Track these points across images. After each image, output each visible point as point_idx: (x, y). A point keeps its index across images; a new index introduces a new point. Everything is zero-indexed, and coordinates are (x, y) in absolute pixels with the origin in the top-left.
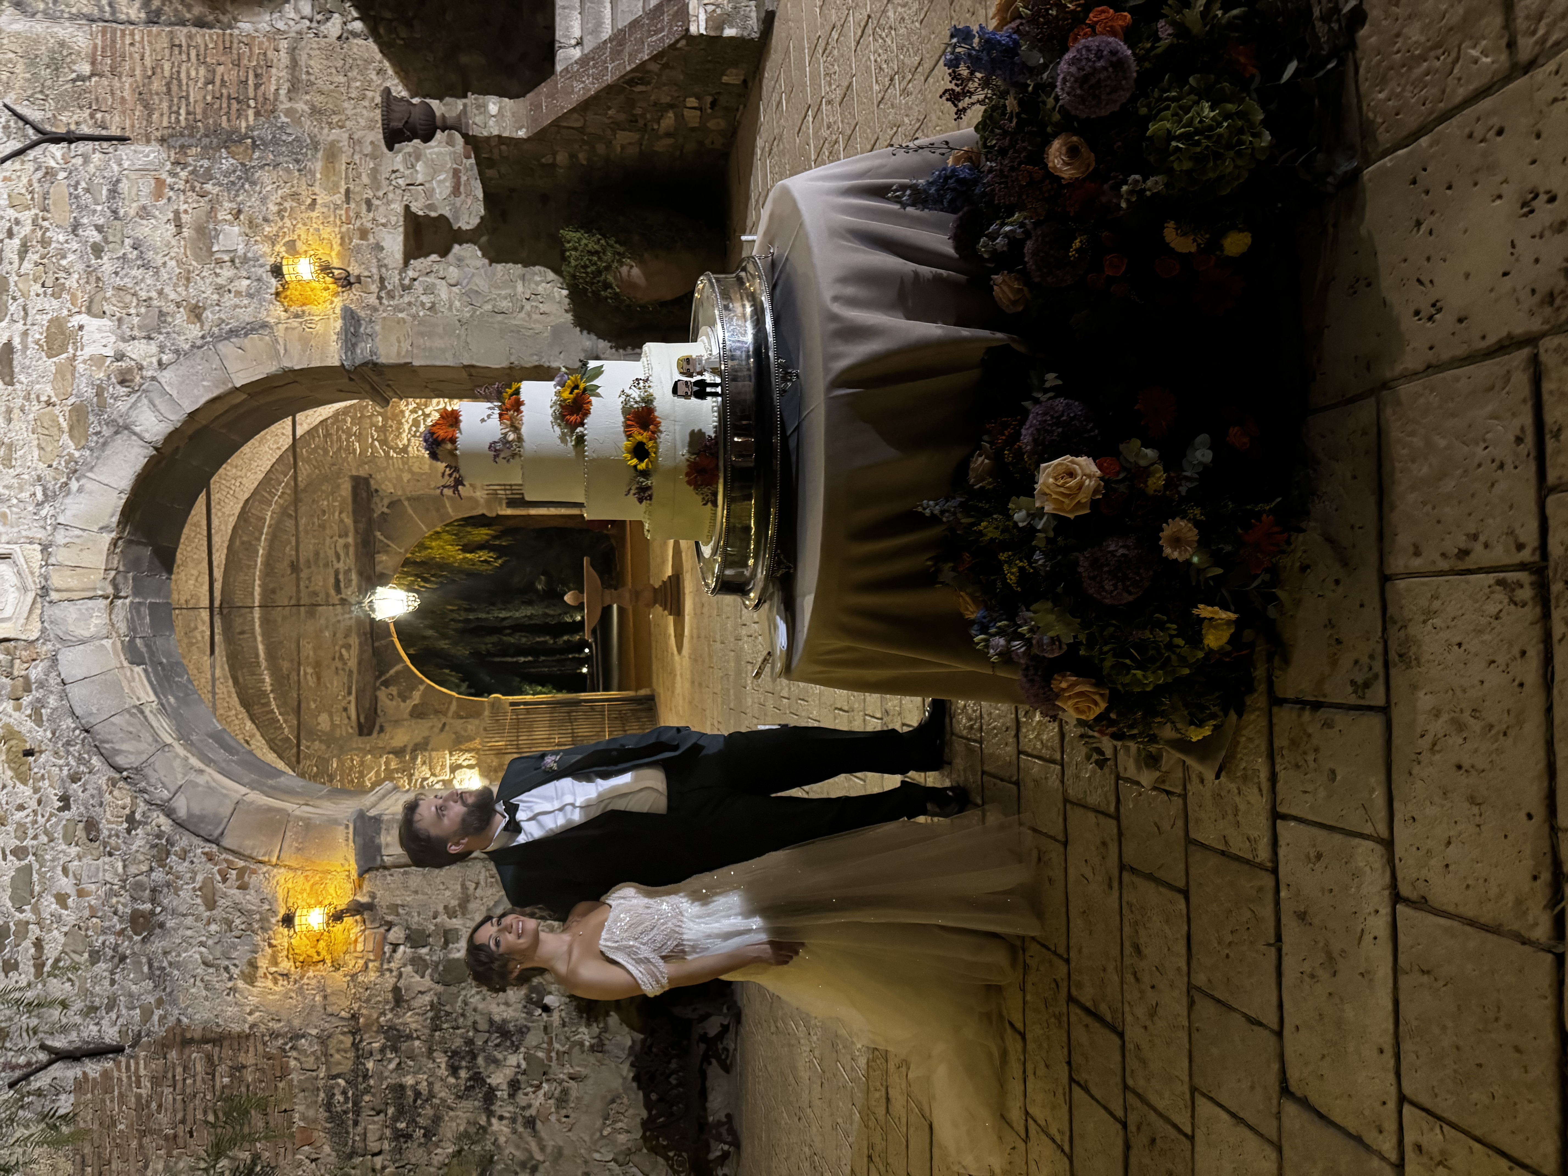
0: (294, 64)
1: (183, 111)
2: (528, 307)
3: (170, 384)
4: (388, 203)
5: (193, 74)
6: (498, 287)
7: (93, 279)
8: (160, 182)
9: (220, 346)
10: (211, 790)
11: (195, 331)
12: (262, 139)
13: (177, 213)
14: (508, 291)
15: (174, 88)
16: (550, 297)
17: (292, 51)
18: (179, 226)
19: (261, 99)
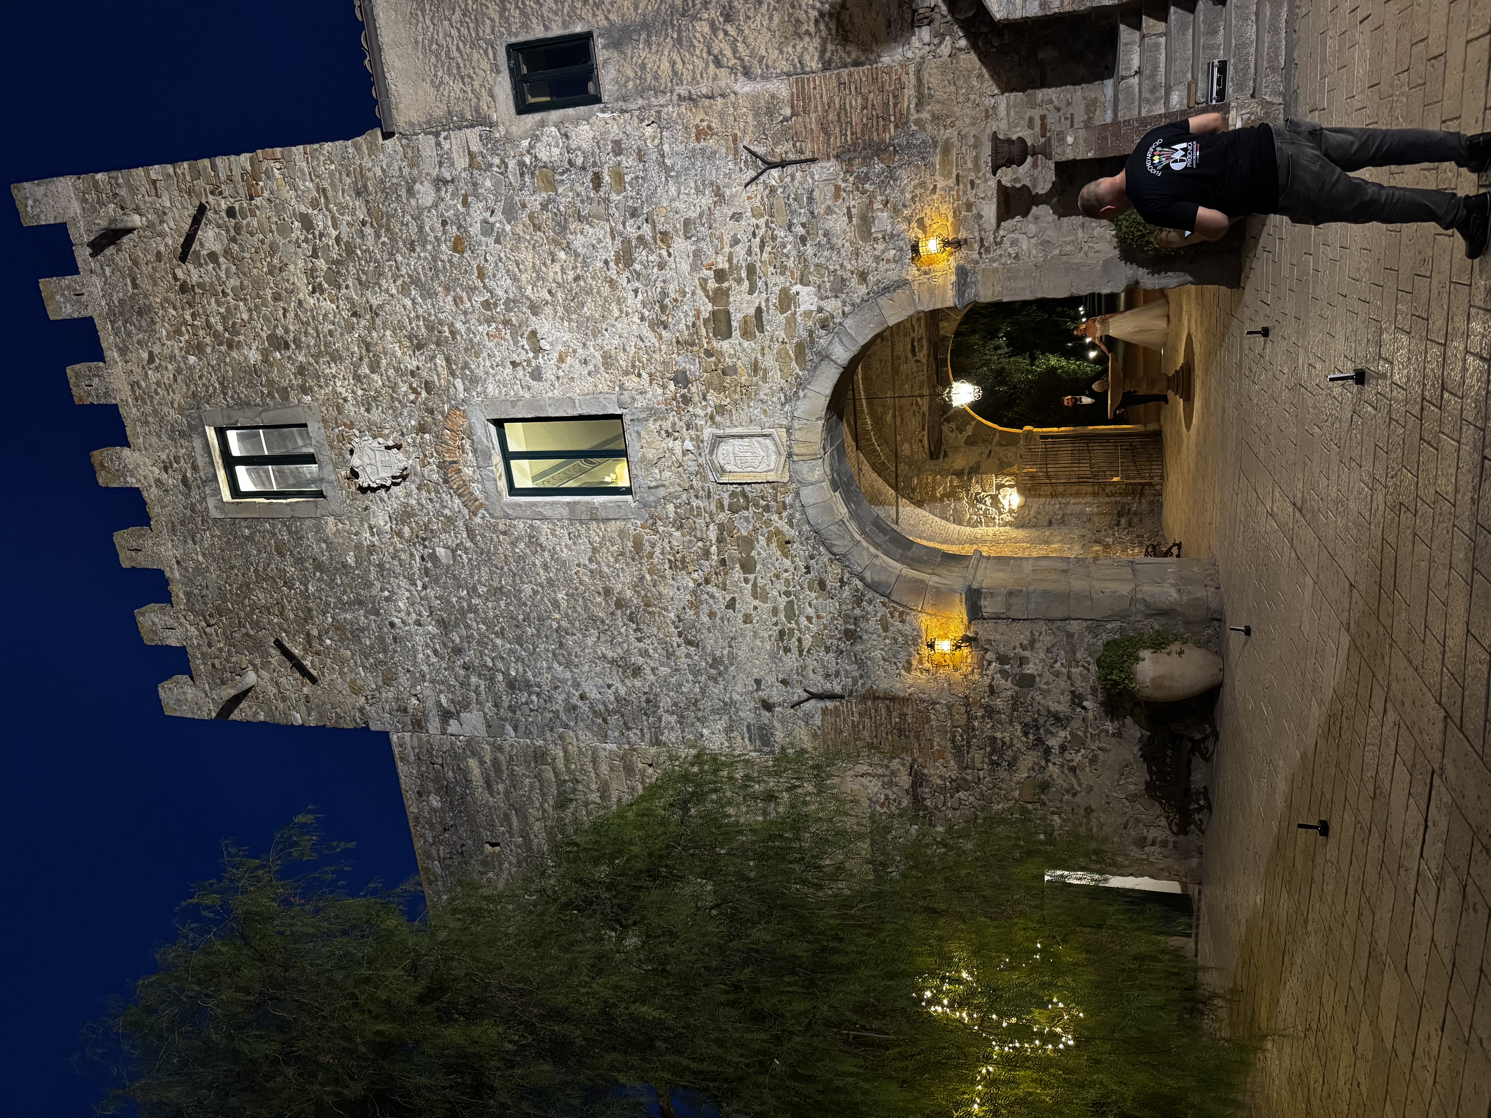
0: (919, 80)
1: (849, 133)
2: (1086, 248)
3: (851, 328)
4: (986, 181)
5: (854, 103)
6: (1064, 236)
7: (802, 261)
8: (838, 188)
9: (879, 300)
10: (884, 569)
11: (863, 290)
12: (899, 145)
13: (849, 208)
14: (1071, 238)
15: (843, 116)
16: (1102, 238)
17: (918, 73)
18: (850, 218)
19: (898, 115)
